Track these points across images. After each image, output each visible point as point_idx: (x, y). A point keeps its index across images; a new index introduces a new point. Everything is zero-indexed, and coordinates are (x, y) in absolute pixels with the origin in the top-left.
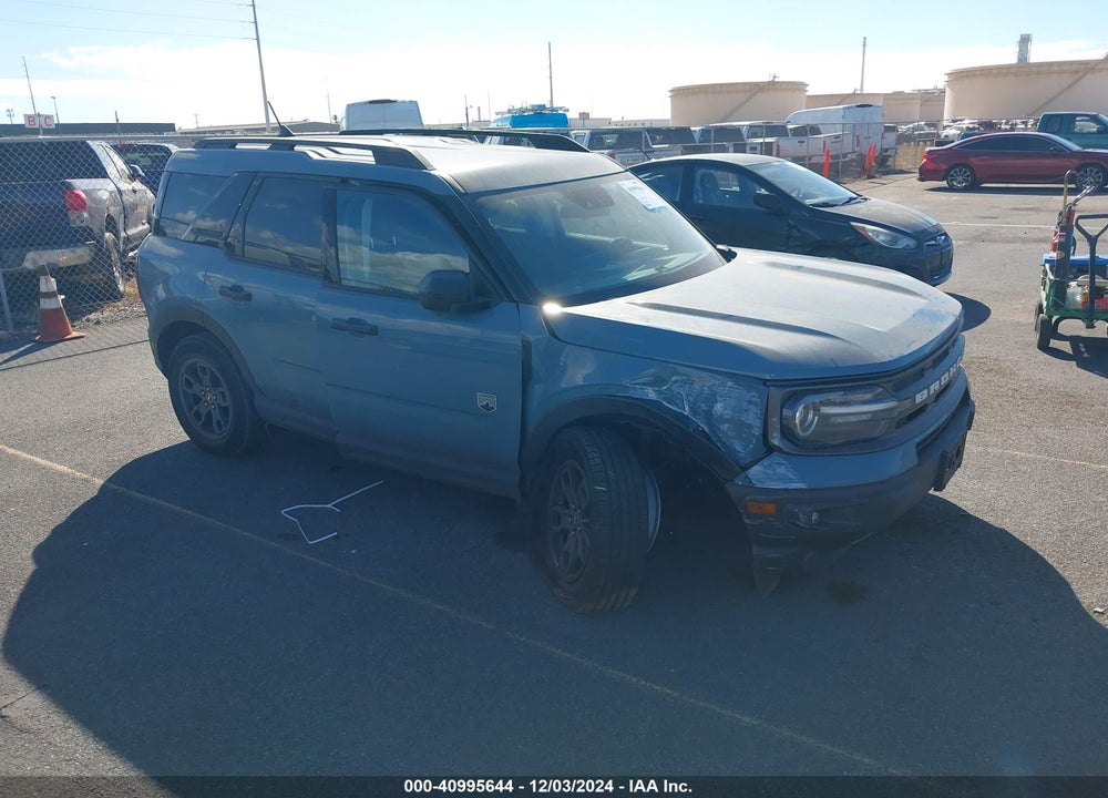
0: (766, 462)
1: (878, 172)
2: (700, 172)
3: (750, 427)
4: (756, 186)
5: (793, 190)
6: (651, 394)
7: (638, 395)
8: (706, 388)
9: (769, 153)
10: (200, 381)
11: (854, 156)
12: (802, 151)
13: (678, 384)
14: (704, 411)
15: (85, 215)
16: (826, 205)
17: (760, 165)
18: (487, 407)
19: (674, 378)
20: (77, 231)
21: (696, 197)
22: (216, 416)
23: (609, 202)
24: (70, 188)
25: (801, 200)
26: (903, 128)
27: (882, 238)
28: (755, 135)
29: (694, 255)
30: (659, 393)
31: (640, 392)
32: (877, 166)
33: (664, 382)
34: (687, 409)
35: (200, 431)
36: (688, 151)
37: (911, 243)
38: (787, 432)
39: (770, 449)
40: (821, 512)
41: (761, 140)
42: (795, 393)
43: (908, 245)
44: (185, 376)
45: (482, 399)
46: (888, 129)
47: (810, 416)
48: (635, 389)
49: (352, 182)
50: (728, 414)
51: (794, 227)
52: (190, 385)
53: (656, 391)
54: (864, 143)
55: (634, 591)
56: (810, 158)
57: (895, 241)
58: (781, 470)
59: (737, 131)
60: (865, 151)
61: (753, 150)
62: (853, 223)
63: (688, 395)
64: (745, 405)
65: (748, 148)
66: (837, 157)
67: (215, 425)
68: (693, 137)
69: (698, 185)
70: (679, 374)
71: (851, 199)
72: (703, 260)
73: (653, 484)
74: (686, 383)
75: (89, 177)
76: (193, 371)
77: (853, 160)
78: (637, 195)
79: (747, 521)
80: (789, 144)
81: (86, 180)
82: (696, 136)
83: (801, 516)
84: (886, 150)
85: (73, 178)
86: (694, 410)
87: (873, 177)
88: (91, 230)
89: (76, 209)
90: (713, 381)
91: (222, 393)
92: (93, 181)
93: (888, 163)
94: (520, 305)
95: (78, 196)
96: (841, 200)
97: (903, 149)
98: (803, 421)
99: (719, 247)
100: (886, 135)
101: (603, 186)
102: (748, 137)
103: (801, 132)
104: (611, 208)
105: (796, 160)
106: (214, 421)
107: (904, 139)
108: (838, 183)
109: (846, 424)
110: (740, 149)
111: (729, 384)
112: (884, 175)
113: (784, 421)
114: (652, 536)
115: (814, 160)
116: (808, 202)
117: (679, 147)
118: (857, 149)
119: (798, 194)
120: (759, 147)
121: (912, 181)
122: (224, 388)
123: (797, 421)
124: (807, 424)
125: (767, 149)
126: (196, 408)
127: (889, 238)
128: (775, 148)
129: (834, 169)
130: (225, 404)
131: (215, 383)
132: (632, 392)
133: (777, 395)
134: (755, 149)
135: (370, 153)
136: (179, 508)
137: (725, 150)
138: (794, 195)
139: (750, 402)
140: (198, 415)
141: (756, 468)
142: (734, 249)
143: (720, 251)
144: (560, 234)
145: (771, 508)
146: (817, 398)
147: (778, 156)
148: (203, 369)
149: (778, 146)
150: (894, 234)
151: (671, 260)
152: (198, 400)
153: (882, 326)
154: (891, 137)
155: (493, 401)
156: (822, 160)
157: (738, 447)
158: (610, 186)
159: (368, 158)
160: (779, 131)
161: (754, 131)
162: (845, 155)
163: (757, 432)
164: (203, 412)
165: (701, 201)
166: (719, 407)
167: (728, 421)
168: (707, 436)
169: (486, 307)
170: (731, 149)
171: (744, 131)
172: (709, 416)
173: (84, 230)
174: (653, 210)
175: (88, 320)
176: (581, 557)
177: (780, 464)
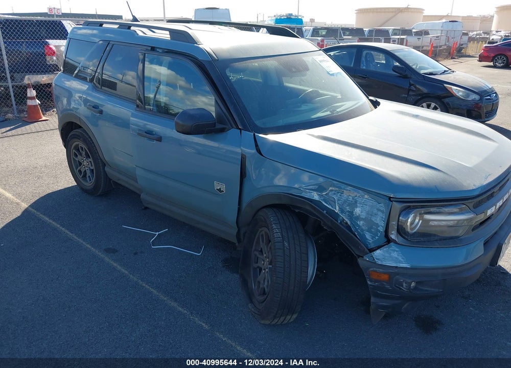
0: (385, 249)
1: (456, 56)
2: (365, 53)
3: (377, 225)
4: (394, 61)
5: (414, 65)
6: (316, 196)
7: (307, 196)
8: (350, 197)
9: (402, 44)
10: (81, 154)
11: (445, 47)
12: (419, 43)
13: (333, 192)
14: (348, 211)
15: (55, 58)
16: (431, 74)
17: (398, 50)
18: (219, 190)
19: (331, 188)
20: (50, 66)
21: (362, 65)
22: (88, 173)
23: (307, 69)
24: (47, 44)
25: (418, 71)
26: (471, 34)
27: (461, 94)
28: (395, 34)
29: (355, 102)
30: (321, 196)
31: (308, 194)
32: (457, 53)
33: (325, 189)
34: (337, 208)
35: (81, 180)
36: (360, 40)
37: (477, 97)
38: (401, 231)
39: (389, 241)
40: (417, 283)
41: (398, 37)
42: (409, 207)
43: (475, 98)
44: (74, 151)
45: (217, 186)
46: (465, 34)
47: (417, 220)
48: (306, 193)
49: (158, 50)
50: (363, 215)
51: (412, 85)
52: (76, 156)
53: (318, 195)
54: (451, 40)
55: (295, 316)
56: (423, 47)
57: (468, 96)
58: (395, 255)
59: (387, 32)
60: (451, 44)
61: (394, 42)
62: (445, 85)
63: (338, 200)
64: (375, 211)
65: (391, 40)
66: (436, 47)
67: (88, 178)
68: (364, 33)
69: (363, 59)
70: (334, 186)
71: (445, 71)
72: (359, 106)
73: (313, 246)
74: (338, 193)
75: (56, 39)
76: (77, 148)
77: (444, 49)
78: (324, 65)
79: (369, 282)
80: (412, 40)
81: (54, 40)
82: (366, 33)
83: (404, 285)
84: (462, 45)
85: (48, 39)
86: (342, 211)
87: (454, 58)
88: (57, 66)
89: (49, 55)
90: (356, 194)
91: (91, 162)
92: (58, 41)
93: (462, 51)
94: (242, 131)
95: (51, 48)
96: (439, 72)
97: (471, 45)
98: (412, 223)
99: (371, 98)
100: (463, 37)
101: (304, 58)
102: (392, 35)
103: (420, 34)
104: (307, 72)
105: (415, 48)
106: (87, 176)
107: (471, 39)
108: (437, 61)
109: (440, 226)
110: (387, 41)
111: (366, 196)
112: (459, 57)
113: (400, 223)
114: (310, 282)
115: (424, 48)
116: (422, 72)
117: (357, 38)
118: (447, 44)
119: (416, 67)
120: (397, 40)
121: (475, 61)
122: (91, 160)
123: (408, 224)
124: (413, 226)
125: (401, 42)
126: (79, 168)
127: (464, 94)
128: (405, 41)
129: (435, 53)
130: (92, 168)
131: (88, 156)
132: (303, 194)
133: (397, 206)
134: (395, 41)
135: (168, 32)
136: (58, 226)
137: (379, 41)
138: (414, 67)
139: (379, 210)
140: (80, 171)
141: (378, 251)
142: (379, 100)
143: (371, 101)
144: (281, 84)
145: (386, 277)
146: (423, 211)
147: (406, 45)
148: (82, 148)
149: (407, 40)
150: (467, 92)
151: (342, 106)
152: (80, 164)
153: (469, 162)
154: (465, 38)
155: (223, 187)
156: (429, 48)
157: (368, 236)
158: (307, 59)
159: (166, 36)
160: (408, 32)
161: (395, 32)
162: (441, 46)
163: (382, 229)
164: (83, 171)
165: (364, 68)
166: (358, 211)
167: (363, 219)
168: (349, 227)
169: (222, 130)
170: (383, 40)
171: (390, 32)
172: (351, 214)
173: (53, 66)
174: (333, 75)
175: (53, 111)
176: (266, 289)
177: (395, 251)
